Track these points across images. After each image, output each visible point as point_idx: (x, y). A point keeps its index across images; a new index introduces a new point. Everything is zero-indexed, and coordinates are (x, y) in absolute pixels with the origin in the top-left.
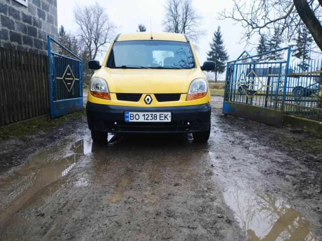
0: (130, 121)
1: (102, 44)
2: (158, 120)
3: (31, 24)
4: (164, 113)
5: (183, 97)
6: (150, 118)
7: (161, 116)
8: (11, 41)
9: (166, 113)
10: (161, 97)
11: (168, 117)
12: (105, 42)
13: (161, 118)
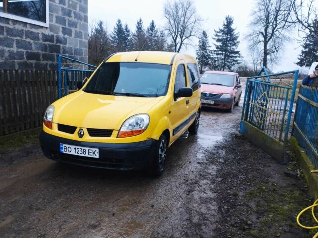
0: (64, 152)
1: (187, 37)
2: (87, 155)
3: (53, 42)
4: (92, 149)
5: (115, 133)
6: (80, 152)
7: (90, 151)
8: (28, 60)
9: (95, 149)
10: (93, 132)
11: (96, 153)
12: (190, 36)
13: (90, 154)
